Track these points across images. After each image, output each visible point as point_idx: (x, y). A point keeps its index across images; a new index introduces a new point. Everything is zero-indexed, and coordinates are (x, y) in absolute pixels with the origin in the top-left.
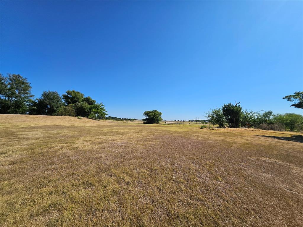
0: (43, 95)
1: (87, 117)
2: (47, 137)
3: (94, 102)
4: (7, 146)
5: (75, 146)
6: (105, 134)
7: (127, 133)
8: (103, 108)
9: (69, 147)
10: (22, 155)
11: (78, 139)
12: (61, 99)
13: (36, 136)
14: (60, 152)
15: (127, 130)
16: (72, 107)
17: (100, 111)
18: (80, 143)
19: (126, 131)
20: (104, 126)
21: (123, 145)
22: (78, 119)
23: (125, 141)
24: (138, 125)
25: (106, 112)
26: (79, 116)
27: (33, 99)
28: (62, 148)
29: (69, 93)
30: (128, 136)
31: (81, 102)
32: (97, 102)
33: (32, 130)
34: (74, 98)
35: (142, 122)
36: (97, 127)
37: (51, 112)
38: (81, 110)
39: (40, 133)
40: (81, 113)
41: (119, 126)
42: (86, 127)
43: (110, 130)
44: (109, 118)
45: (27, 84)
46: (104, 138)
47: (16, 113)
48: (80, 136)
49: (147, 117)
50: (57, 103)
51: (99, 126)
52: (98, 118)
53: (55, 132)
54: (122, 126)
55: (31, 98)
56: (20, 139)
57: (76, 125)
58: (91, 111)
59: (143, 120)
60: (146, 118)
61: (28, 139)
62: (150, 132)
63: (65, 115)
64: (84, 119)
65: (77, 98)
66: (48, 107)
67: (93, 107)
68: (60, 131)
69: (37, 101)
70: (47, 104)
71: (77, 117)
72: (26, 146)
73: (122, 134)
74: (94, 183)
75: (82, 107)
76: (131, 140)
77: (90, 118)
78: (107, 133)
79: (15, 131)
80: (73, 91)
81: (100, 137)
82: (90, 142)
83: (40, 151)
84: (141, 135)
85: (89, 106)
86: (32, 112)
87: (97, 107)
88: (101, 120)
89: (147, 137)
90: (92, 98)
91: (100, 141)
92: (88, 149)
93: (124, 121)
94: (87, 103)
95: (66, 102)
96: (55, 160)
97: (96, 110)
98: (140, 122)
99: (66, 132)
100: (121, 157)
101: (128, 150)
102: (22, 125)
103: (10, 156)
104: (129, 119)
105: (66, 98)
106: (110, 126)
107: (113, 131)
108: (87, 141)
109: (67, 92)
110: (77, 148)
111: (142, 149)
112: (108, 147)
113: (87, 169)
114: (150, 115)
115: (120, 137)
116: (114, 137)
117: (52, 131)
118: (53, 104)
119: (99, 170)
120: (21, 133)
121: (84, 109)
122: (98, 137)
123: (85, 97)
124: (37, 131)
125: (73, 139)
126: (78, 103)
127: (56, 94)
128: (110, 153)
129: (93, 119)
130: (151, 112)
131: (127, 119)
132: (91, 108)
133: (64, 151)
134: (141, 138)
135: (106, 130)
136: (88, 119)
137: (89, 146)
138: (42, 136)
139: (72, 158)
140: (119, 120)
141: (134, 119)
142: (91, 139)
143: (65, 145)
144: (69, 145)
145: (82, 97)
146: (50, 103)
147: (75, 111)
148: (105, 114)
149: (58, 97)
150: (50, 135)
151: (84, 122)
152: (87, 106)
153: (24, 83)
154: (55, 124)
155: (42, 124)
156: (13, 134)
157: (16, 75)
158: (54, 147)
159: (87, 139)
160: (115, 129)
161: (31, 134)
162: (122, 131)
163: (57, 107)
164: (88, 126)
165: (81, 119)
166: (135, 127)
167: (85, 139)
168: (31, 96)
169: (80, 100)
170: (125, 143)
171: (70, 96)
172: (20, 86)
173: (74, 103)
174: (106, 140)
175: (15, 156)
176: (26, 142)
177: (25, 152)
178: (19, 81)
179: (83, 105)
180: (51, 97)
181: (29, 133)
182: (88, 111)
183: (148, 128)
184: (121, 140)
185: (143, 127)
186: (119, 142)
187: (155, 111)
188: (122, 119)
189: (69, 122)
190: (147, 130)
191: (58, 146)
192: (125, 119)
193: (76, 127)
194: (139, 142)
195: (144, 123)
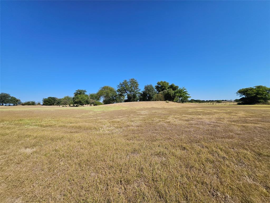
0: (145, 88)
1: (173, 101)
2: (150, 114)
3: (177, 87)
4: (134, 118)
5: (168, 121)
6: (190, 114)
7: (215, 113)
8: (185, 92)
9: (164, 121)
10: (140, 123)
11: (169, 116)
12: (155, 89)
13: (145, 113)
14: (159, 124)
15: (215, 111)
16: (161, 94)
17: (183, 94)
18: (171, 119)
19: (213, 111)
20: (188, 107)
21: (212, 123)
22: (166, 103)
23: (213, 120)
24: (229, 106)
25: (189, 95)
26: (167, 100)
27: (141, 92)
28: (160, 121)
29: (159, 84)
30: (216, 116)
31: (167, 89)
32: (180, 87)
33: (142, 110)
34: (162, 87)
35: (236, 103)
36: (182, 108)
37: (150, 99)
38: (168, 95)
39: (146, 112)
40: (168, 98)
41: (204, 107)
42: (173, 108)
43: (195, 111)
44: (192, 101)
45: (137, 83)
46: (190, 116)
47: (134, 101)
48: (170, 114)
49: (244, 96)
50: (152, 93)
51: (183, 107)
52: (181, 101)
53: (154, 111)
54: (208, 107)
55: (139, 91)
56: (138, 115)
57: (165, 107)
58: (175, 96)
59: (236, 101)
60: (241, 97)
61: (141, 115)
62: (252, 113)
63: (158, 101)
64: (171, 103)
65: (164, 87)
66: (148, 95)
67: (177, 92)
68: (157, 111)
69: (142, 93)
70: (147, 94)
71: (165, 101)
72: (141, 119)
73: (209, 114)
74: (187, 148)
75: (168, 93)
76: (222, 120)
77: (175, 102)
78: (192, 112)
79: (135, 110)
80: (161, 82)
81: (186, 116)
82: (179, 119)
83: (148, 122)
84: (236, 116)
85: (173, 91)
86: (141, 100)
87: (180, 92)
88: (184, 103)
89: (247, 119)
90: (176, 85)
91: (186, 118)
92: (178, 124)
93: (209, 103)
94: (172, 90)
95: (157, 91)
96: (157, 128)
97: (179, 95)
98: (233, 103)
99: (160, 111)
100: (211, 134)
101: (218, 129)
102: (138, 108)
103: (136, 123)
104: (216, 101)
105: (157, 87)
106: (194, 108)
107: (198, 111)
108: (176, 118)
109: (157, 84)
110: (169, 122)
111: (240, 131)
112: (195, 124)
113: (180, 137)
114: (248, 92)
115: (207, 116)
116: (200, 116)
117: (152, 111)
118: (150, 93)
119: (190, 141)
120: (138, 112)
121: (170, 94)
122: (184, 115)
123: (170, 84)
124: (145, 111)
125: (166, 116)
126: (165, 90)
127: (151, 86)
128: (198, 129)
129: (177, 102)
130: (251, 89)
131: (212, 101)
132: (175, 93)
133: (161, 123)
134: (236, 118)
135: (190, 110)
136: (174, 102)
137: (178, 122)
138: (148, 113)
139: (168, 128)
140: (203, 103)
141: (223, 101)
142: (178, 116)
143: (161, 119)
144: (163, 119)
145: (168, 85)
146: (148, 92)
147: (164, 97)
148: (188, 97)
149: (152, 88)
150: (152, 113)
151: (171, 105)
152: (172, 92)
153: (136, 83)
154: (153, 107)
155: (146, 107)
156: (135, 112)
157: (132, 79)
158: (155, 120)
159: (176, 116)
160: (200, 110)
161: (143, 112)
162: (209, 111)
163: (153, 95)
164: (174, 108)
165: (168, 102)
166: (225, 108)
167: (174, 116)
168: (139, 90)
169: (167, 88)
170: (214, 123)
171: (160, 86)
172: (134, 85)
173: (163, 91)
174: (193, 118)
175: (138, 123)
176: (141, 117)
177: (142, 122)
178: (133, 82)
179: (169, 92)
180: (149, 89)
181: (141, 111)
182: (173, 95)
183: (246, 108)
184: (209, 119)
185: (238, 108)
186: (207, 121)
187: (259, 87)
188: (206, 101)
189: (161, 105)
190: (247, 111)
191: (157, 120)
192: (210, 101)
193: (166, 108)
194: (233, 123)
195: (239, 104)
